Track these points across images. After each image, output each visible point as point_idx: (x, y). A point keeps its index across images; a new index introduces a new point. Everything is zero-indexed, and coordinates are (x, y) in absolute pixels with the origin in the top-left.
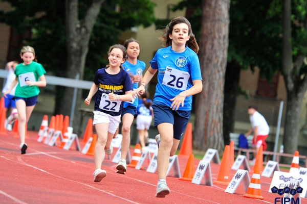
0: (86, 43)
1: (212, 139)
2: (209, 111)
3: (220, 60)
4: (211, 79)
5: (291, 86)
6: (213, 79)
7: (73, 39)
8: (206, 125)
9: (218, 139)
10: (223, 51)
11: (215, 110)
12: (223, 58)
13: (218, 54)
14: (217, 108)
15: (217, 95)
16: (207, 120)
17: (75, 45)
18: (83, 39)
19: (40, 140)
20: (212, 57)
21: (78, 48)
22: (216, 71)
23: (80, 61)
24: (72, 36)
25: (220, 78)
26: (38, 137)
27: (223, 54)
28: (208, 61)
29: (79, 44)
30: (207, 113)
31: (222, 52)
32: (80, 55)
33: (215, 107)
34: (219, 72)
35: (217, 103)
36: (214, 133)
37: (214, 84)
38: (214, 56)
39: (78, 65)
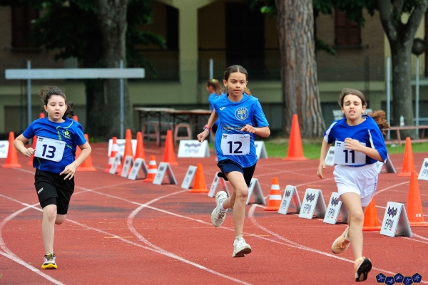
0: (124, 17)
1: (309, 121)
2: (301, 85)
3: (305, 17)
4: (297, 44)
5: (394, 34)
6: (299, 44)
7: (106, 15)
8: (299, 104)
9: (317, 119)
10: (308, 5)
11: (308, 83)
12: (308, 15)
13: (302, 10)
14: (310, 80)
15: (308, 63)
16: (299, 98)
17: (109, 22)
18: (118, 13)
19: (112, 171)
20: (294, 16)
21: (115, 25)
22: (302, 32)
23: (119, 42)
24: (104, 12)
25: (308, 41)
26: (110, 166)
27: (309, 10)
28: (289, 21)
29: (114, 21)
30: (298, 89)
31: (306, 8)
32: (119, 35)
33: (307, 79)
34: (306, 33)
35: (309, 74)
36: (311, 113)
37: (301, 49)
38: (297, 14)
39: (118, 48)
